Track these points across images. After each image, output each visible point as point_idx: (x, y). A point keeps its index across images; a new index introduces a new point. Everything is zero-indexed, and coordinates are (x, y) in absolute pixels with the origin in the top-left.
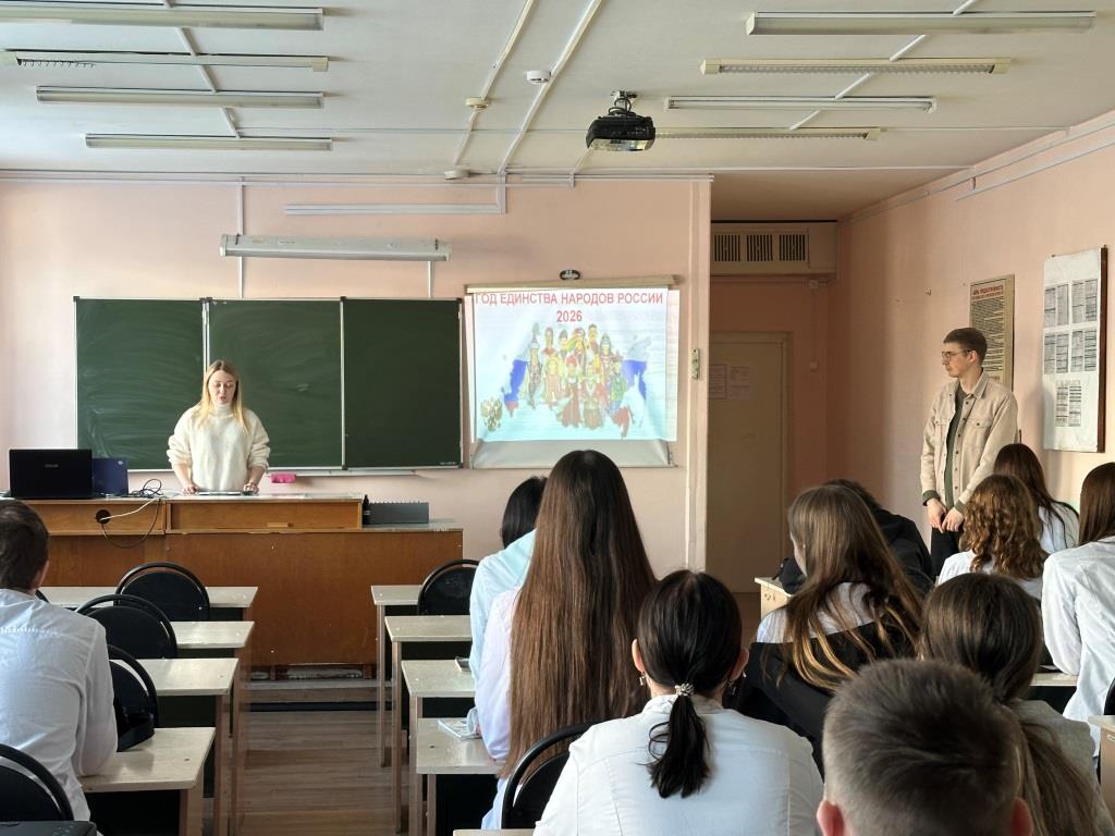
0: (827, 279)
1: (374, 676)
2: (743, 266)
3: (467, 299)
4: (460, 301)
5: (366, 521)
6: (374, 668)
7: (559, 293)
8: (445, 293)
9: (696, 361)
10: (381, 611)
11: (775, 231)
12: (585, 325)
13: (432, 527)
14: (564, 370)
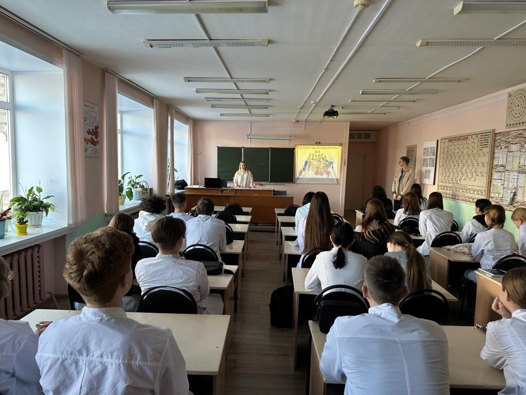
0: (374, 143)
1: (275, 226)
2: (356, 140)
3: (296, 148)
4: (295, 148)
5: (274, 194)
6: (275, 224)
7: (315, 147)
8: (291, 147)
9: (344, 162)
10: (277, 215)
11: (363, 132)
12: (321, 154)
13: (287, 196)
14: (316, 163)
